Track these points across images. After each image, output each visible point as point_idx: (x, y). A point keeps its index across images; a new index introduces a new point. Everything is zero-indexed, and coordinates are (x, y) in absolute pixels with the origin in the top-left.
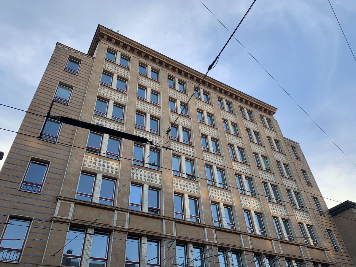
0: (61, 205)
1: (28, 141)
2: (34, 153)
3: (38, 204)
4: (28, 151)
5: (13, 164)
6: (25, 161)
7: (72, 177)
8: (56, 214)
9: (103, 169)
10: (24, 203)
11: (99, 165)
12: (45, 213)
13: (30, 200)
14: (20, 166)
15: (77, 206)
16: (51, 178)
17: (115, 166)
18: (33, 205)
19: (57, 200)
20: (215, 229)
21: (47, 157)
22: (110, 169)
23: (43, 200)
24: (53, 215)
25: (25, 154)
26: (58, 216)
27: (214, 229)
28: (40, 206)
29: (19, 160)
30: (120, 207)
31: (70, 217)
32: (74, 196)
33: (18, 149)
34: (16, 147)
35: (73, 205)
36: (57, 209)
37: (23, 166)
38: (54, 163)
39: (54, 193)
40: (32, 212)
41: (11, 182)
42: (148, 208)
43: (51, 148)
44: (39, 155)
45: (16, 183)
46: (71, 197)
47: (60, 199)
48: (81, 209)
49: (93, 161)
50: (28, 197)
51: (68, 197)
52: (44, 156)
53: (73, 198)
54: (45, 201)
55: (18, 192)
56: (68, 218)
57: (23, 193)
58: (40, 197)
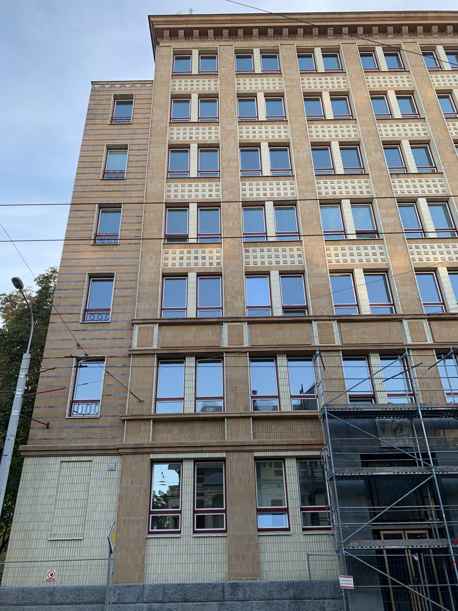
0: (139, 331)
1: (79, 252)
2: (90, 266)
3: (109, 336)
4: (82, 266)
5: (66, 290)
6: (80, 281)
7: (148, 287)
8: (135, 345)
9: (196, 264)
10: (91, 339)
11: (189, 258)
12: (120, 347)
13: (97, 332)
14: (76, 289)
15: (164, 328)
16: (120, 296)
17: (215, 255)
18: (102, 339)
19: (133, 324)
20: (427, 318)
21: (109, 268)
22: (207, 261)
23: (114, 330)
24: (131, 347)
25: (79, 272)
26: (138, 348)
27: (425, 319)
28: (113, 339)
29: (73, 282)
30: (230, 316)
31: (155, 347)
32: (155, 315)
33: (69, 266)
34: (65, 264)
35: (156, 327)
36: (135, 338)
37: (79, 289)
38: (120, 273)
39: (127, 317)
40: (103, 348)
41: (69, 314)
42: (283, 308)
43: (111, 252)
44: (97, 268)
45: (75, 314)
46: (152, 318)
47: (136, 324)
48: (170, 332)
49: (178, 255)
50: (95, 330)
51: (148, 318)
52: (105, 268)
53: (155, 318)
54: (117, 330)
55: (80, 325)
56: (153, 348)
57: (87, 325)
58: (111, 326)
